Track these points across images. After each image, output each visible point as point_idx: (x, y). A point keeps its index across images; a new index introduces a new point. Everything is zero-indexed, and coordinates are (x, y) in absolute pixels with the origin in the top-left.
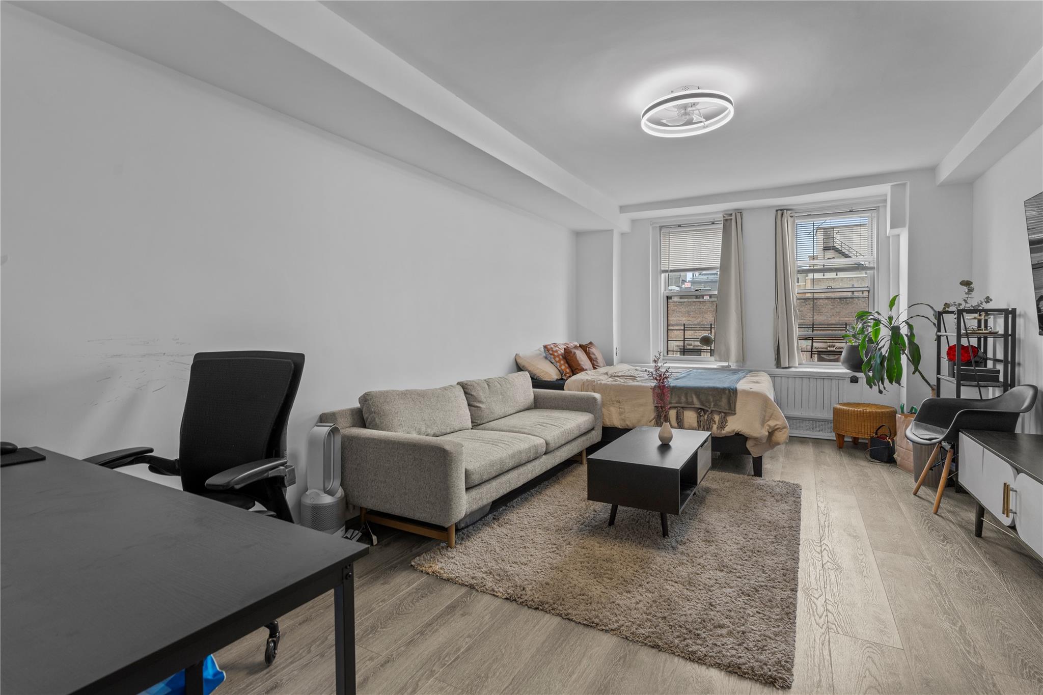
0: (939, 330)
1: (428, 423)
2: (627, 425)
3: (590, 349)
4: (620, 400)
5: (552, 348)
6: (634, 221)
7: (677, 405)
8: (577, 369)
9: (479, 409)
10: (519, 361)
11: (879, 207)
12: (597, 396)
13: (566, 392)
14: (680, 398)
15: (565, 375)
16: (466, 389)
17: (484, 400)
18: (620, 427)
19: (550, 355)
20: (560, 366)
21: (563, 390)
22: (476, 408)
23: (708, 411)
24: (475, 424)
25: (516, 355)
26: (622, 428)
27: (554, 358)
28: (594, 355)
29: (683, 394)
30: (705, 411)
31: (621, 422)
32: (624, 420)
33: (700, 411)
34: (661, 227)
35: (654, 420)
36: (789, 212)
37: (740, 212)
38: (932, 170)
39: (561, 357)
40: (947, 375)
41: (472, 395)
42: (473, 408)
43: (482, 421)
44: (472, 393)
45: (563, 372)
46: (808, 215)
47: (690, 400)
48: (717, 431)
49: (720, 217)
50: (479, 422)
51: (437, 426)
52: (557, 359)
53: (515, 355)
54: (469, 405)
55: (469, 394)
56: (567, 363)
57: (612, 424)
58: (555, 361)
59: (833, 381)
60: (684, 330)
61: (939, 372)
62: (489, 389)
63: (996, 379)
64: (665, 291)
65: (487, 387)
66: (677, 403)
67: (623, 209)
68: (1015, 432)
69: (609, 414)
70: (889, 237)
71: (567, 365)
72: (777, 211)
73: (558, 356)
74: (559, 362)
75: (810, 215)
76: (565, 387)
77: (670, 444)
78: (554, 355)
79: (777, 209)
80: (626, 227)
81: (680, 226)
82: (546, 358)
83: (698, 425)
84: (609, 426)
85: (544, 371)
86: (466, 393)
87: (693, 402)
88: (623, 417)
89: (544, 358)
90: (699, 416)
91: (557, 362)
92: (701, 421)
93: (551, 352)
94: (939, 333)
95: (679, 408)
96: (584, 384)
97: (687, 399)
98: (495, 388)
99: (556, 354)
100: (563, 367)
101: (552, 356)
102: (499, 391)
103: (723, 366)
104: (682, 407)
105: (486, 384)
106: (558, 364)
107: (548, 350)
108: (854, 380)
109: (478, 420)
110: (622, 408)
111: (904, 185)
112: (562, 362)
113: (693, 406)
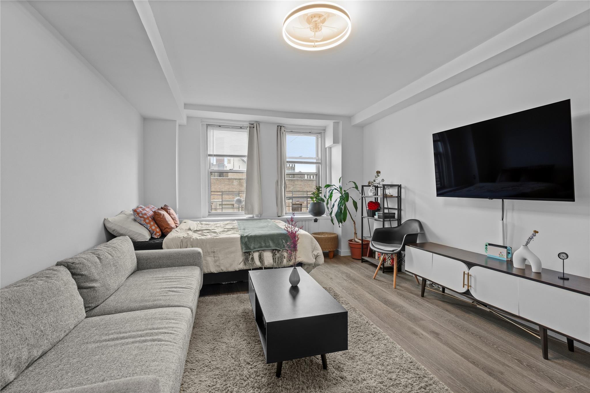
0: (362, 195)
1: (32, 341)
2: (222, 270)
3: (170, 211)
4: (215, 250)
5: (141, 211)
6: (188, 118)
7: (259, 249)
8: (167, 228)
9: (92, 289)
10: (108, 225)
11: (321, 132)
12: (200, 250)
13: (165, 251)
14: (260, 243)
15: (155, 234)
16: (74, 268)
17: (97, 277)
18: (215, 272)
19: (140, 218)
20: (151, 227)
21: (162, 248)
22: (88, 290)
23: (280, 250)
24: (88, 309)
25: (105, 219)
26: (217, 272)
27: (145, 220)
28: (173, 215)
29: (263, 241)
30: (278, 251)
31: (217, 268)
32: (219, 266)
33: (273, 251)
34: (208, 125)
35: (242, 262)
36: (284, 128)
37: (258, 123)
38: (349, 118)
39: (150, 219)
40: (367, 216)
41: (82, 275)
42: (85, 290)
43: (97, 303)
44: (83, 273)
45: (154, 232)
46: (291, 131)
47: (268, 244)
48: (287, 263)
49: (247, 124)
50: (93, 305)
51: (47, 339)
52: (147, 221)
53: (103, 220)
54: (80, 288)
55: (79, 275)
56: (156, 223)
57: (209, 271)
58: (146, 222)
59: (307, 222)
60: (222, 195)
61: (362, 215)
62: (101, 262)
63: (394, 217)
64: (209, 168)
65: (98, 260)
66: (259, 248)
67: (187, 106)
68: (417, 243)
69: (206, 263)
70: (326, 148)
71: (156, 226)
72: (278, 126)
73: (148, 218)
74: (149, 223)
75: (292, 131)
76: (164, 246)
77: (298, 285)
78: (144, 218)
79: (278, 125)
80: (184, 121)
81: (220, 126)
82: (135, 220)
83: (274, 261)
84: (207, 272)
85: (137, 233)
86: (73, 274)
87: (269, 245)
88: (217, 263)
89: (133, 221)
90: (274, 255)
91: (147, 223)
92: (275, 258)
93: (141, 215)
94: (362, 196)
95: (261, 251)
96: (182, 241)
97: (266, 244)
98: (107, 260)
99: (145, 217)
100: (153, 228)
101: (142, 219)
102: (112, 263)
103: (250, 217)
104: (263, 250)
105: (97, 258)
106: (149, 225)
107: (138, 214)
108: (316, 221)
109: (91, 303)
110: (216, 257)
111: (338, 123)
112: (152, 223)
113: (270, 248)
